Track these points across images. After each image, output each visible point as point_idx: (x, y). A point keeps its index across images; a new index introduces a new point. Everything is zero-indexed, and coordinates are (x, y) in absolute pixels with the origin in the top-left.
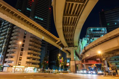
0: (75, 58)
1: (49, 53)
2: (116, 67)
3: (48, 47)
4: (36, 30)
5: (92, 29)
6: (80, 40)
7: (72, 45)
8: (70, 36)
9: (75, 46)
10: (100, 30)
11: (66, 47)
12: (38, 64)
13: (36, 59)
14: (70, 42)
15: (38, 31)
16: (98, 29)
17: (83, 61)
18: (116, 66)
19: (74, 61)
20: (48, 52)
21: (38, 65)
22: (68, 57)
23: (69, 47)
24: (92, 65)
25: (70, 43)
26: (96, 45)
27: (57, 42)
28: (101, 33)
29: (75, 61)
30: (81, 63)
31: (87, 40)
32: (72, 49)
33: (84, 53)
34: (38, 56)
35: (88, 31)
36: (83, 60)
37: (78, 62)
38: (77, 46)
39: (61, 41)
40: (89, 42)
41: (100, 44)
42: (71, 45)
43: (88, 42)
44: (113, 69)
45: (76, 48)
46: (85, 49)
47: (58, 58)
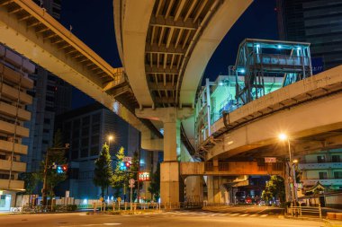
0: (179, 150)
1: (51, 127)
2: (319, 187)
3: (48, 98)
4: (23, 28)
5: (258, 46)
6: (208, 83)
7: (171, 101)
8: (168, 64)
9: (184, 106)
10: (287, 53)
11: (145, 107)
12: (16, 176)
13: (10, 153)
14: (165, 87)
15: (32, 34)
16: (280, 47)
17: (209, 166)
18: (320, 181)
19: (176, 166)
20: (47, 121)
21: (19, 179)
22: (145, 145)
23: (156, 107)
24: (237, 180)
25: (163, 93)
26: (272, 112)
27: (110, 85)
28: (290, 61)
29: (179, 162)
30: (201, 170)
31: (237, 86)
32: (171, 115)
33: (218, 136)
34: (17, 141)
35: (243, 52)
36: (211, 160)
37: (191, 167)
38: (189, 106)
39: (126, 83)
40: (244, 94)
41: (289, 107)
42: (164, 101)
43: (238, 96)
44: (308, 195)
45: (186, 111)
46: (225, 121)
47: (104, 152)
